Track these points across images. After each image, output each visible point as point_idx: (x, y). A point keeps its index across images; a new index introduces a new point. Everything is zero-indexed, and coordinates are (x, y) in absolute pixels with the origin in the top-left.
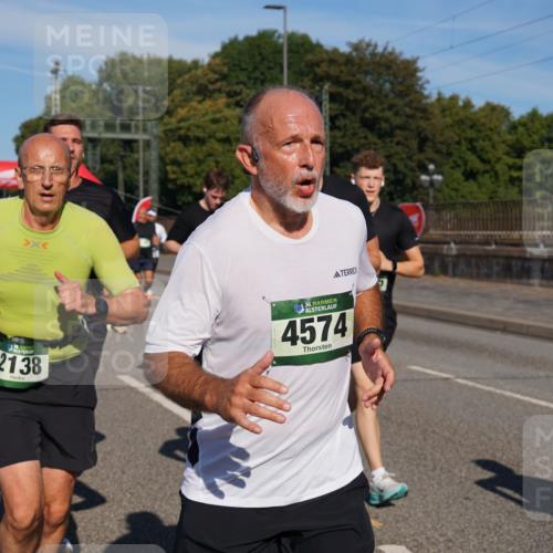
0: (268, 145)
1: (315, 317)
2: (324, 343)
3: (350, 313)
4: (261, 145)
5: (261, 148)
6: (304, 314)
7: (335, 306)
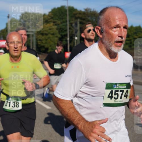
0: (108, 28)
1: (119, 90)
2: (121, 100)
3: (129, 90)
4: (104, 27)
5: (105, 28)
6: (116, 88)
7: (125, 87)
